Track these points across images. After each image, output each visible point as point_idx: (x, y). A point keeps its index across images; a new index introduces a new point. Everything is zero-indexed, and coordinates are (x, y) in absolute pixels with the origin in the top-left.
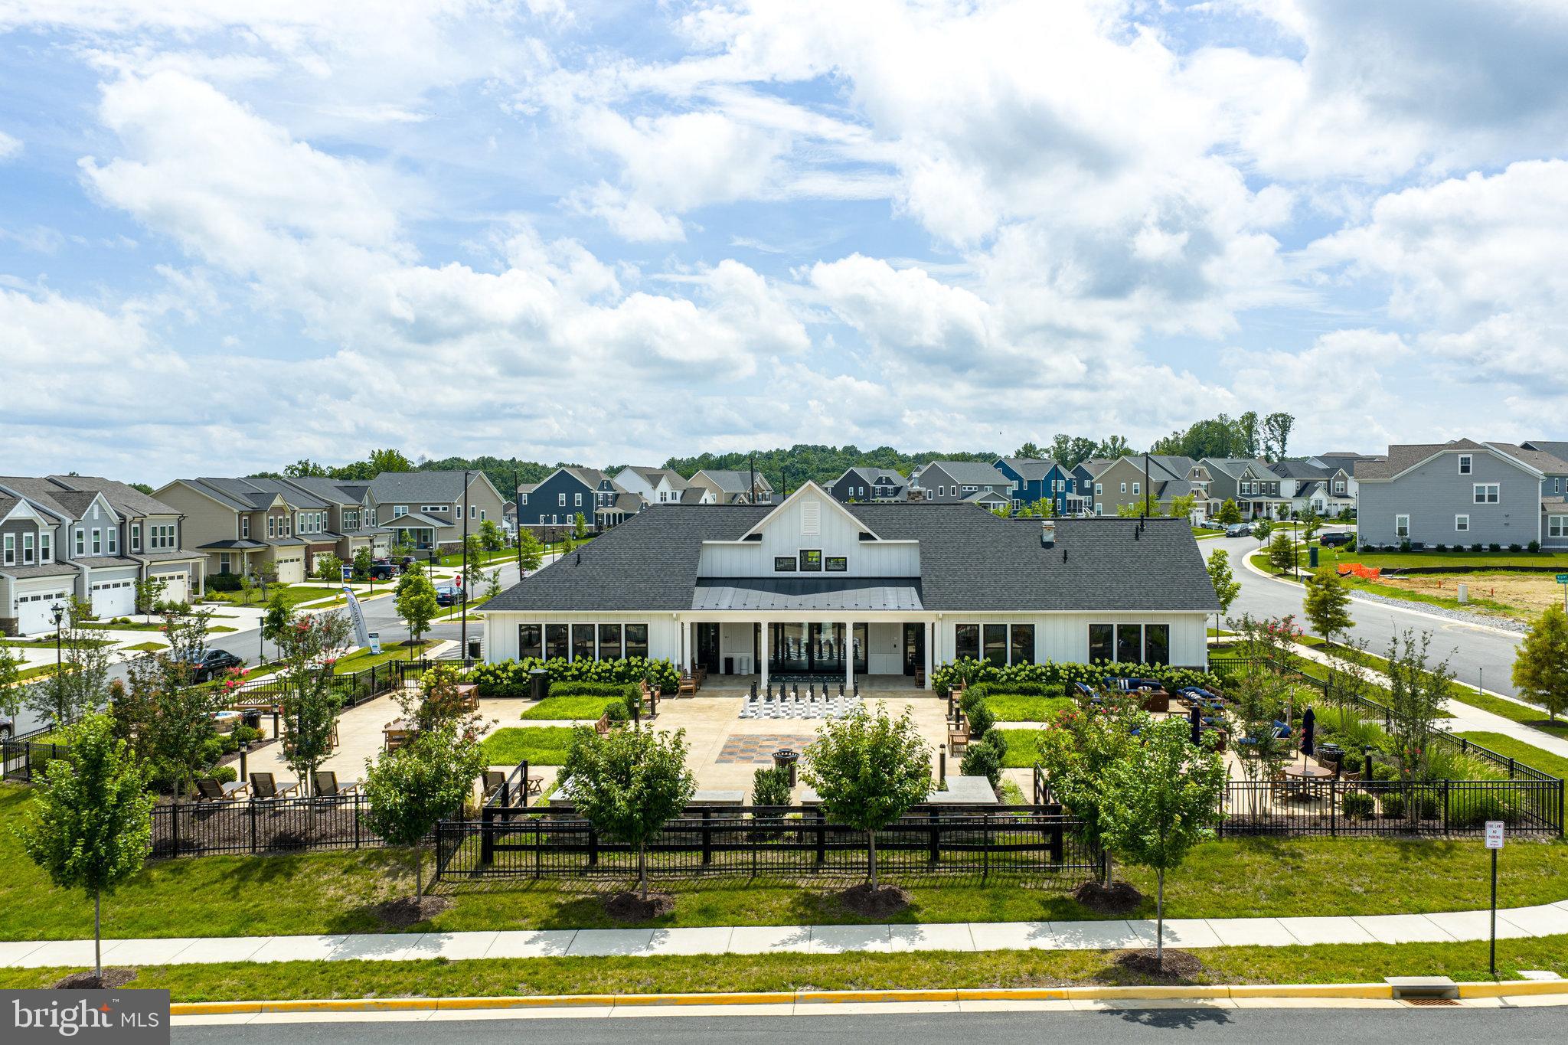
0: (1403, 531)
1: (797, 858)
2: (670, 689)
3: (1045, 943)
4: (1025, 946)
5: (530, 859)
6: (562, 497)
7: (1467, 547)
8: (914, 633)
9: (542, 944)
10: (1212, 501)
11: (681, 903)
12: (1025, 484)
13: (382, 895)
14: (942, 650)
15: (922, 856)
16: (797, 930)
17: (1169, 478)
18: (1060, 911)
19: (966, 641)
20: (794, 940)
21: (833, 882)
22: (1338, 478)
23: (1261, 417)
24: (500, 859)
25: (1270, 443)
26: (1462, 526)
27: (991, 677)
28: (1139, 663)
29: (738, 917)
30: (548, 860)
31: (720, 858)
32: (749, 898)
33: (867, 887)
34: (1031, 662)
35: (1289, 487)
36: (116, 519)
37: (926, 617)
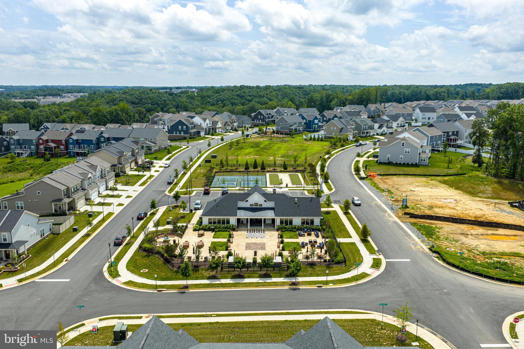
0: (388, 159)
1: (258, 269)
2: (234, 230)
3: (285, 281)
4: (283, 281)
5: (227, 269)
6: (180, 127)
7: (402, 163)
8: (273, 220)
9: (232, 281)
10: (355, 132)
11: (246, 275)
12: (308, 121)
13: (211, 274)
14: (278, 223)
15: (272, 269)
16: (259, 279)
17: (344, 127)
18: (287, 276)
19: (282, 222)
20: (259, 280)
21: (263, 273)
22: (390, 123)
24: (224, 269)
26: (401, 158)
27: (285, 228)
28: (309, 225)
29: (252, 277)
30: (230, 269)
31: (249, 269)
32: (253, 275)
33: (266, 273)
34: (292, 225)
35: (377, 126)
36: (101, 170)
37: (275, 218)
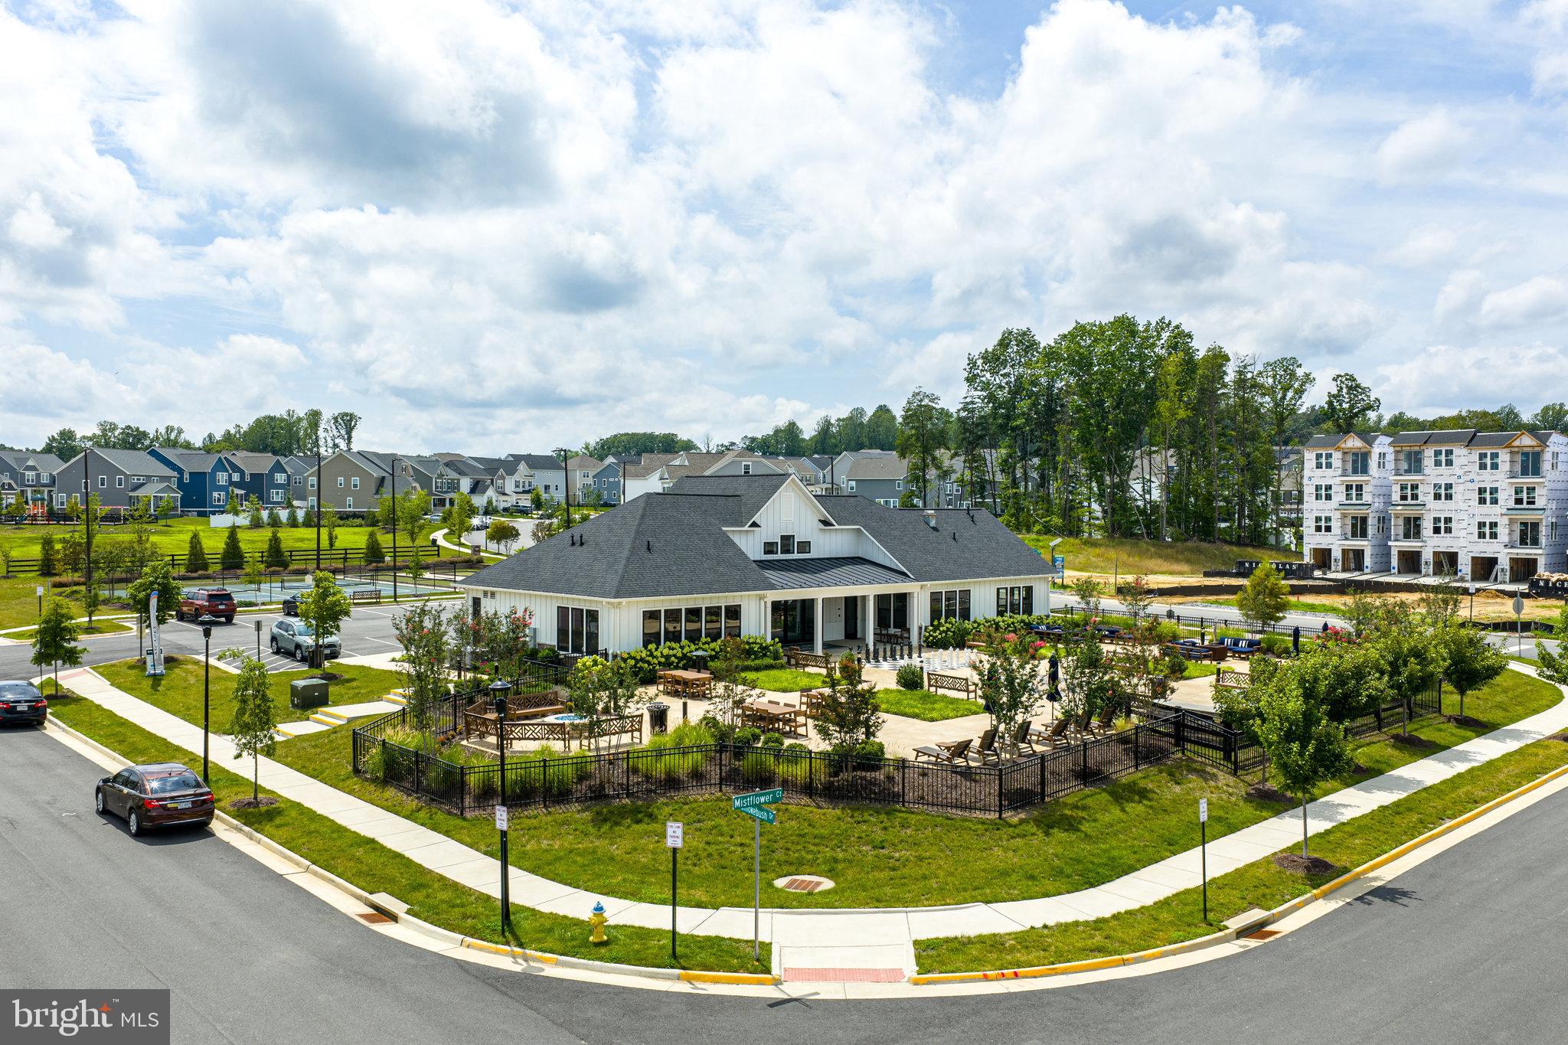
12: (186, 476)
14: (923, 613)
17: (386, 475)
23: (327, 415)
25: (337, 441)
35: (465, 484)
37: (915, 588)
